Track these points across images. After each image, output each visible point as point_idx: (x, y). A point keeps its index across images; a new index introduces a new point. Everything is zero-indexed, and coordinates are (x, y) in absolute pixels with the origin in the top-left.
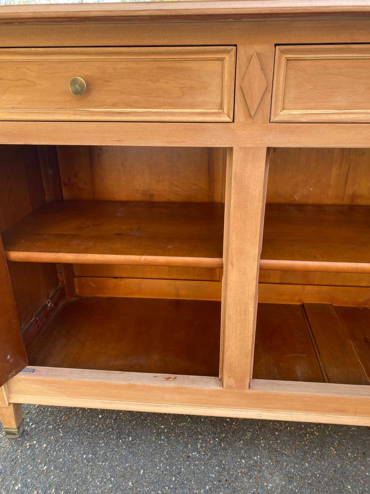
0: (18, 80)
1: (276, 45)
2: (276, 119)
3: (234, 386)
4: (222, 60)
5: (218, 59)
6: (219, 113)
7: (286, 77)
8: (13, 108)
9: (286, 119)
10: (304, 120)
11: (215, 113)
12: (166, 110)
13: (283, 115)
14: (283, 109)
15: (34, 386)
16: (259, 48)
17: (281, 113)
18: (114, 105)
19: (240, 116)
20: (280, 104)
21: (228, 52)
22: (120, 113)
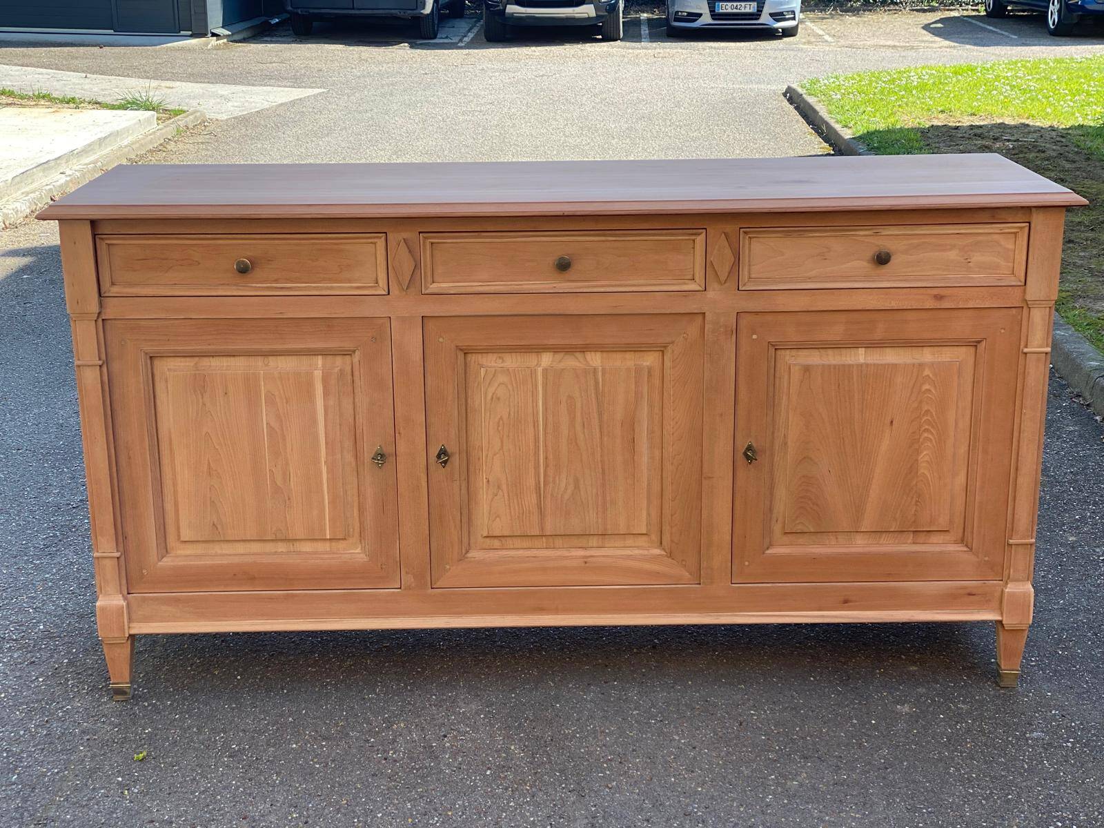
0: (183, 260)
1: (420, 233)
2: (427, 292)
3: (413, 585)
4: (375, 243)
5: (371, 243)
6: (375, 286)
7: (432, 256)
8: (175, 284)
9: (436, 291)
10: (452, 292)
11: (371, 287)
12: (325, 285)
13: (434, 288)
14: (433, 282)
15: (164, 608)
16: (405, 235)
17: (432, 286)
18: (276, 281)
19: (395, 290)
20: (430, 279)
21: (380, 238)
22: (282, 288)
